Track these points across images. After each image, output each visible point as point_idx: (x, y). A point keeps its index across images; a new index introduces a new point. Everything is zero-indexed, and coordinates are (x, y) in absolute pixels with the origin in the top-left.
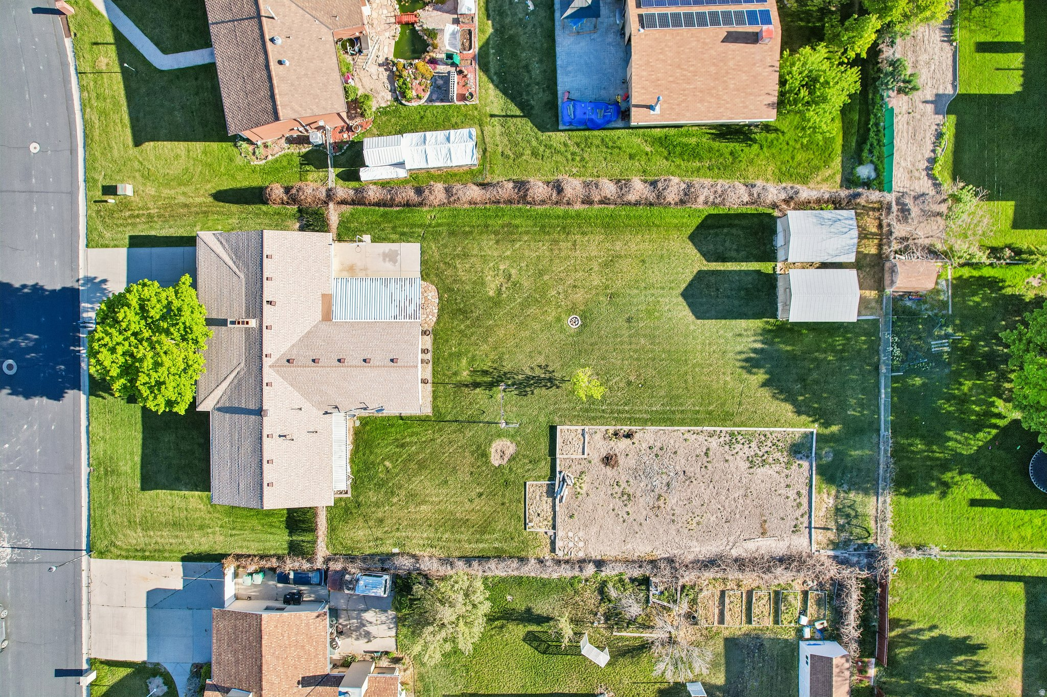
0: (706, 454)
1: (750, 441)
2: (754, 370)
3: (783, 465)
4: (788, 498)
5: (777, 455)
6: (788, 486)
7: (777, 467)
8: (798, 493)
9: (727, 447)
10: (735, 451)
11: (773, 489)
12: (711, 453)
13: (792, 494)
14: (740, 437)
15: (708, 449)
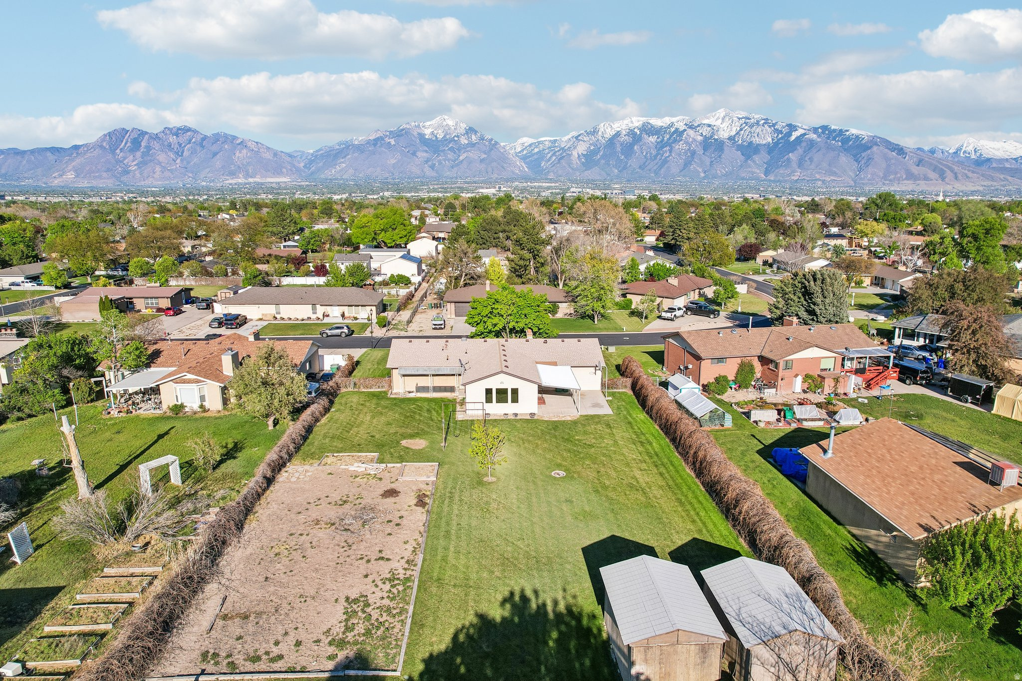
0: (382, 558)
1: (392, 599)
2: (508, 606)
3: (341, 636)
4: (277, 643)
5: (360, 628)
6: (298, 643)
7: (338, 630)
8: (280, 657)
9: (388, 576)
10: (380, 583)
11: (300, 626)
12: (381, 562)
13: (283, 649)
14: (401, 588)
15: (388, 560)
